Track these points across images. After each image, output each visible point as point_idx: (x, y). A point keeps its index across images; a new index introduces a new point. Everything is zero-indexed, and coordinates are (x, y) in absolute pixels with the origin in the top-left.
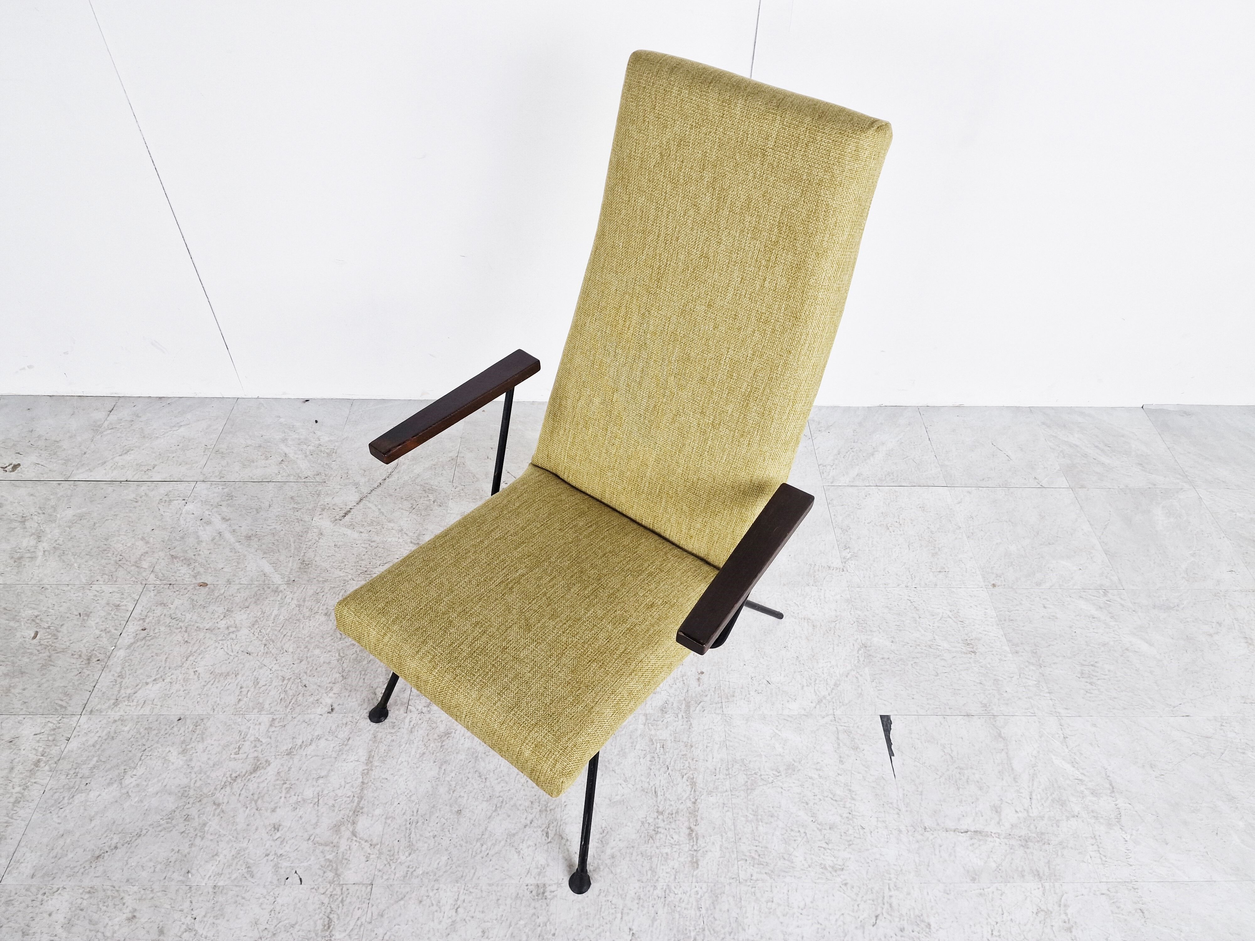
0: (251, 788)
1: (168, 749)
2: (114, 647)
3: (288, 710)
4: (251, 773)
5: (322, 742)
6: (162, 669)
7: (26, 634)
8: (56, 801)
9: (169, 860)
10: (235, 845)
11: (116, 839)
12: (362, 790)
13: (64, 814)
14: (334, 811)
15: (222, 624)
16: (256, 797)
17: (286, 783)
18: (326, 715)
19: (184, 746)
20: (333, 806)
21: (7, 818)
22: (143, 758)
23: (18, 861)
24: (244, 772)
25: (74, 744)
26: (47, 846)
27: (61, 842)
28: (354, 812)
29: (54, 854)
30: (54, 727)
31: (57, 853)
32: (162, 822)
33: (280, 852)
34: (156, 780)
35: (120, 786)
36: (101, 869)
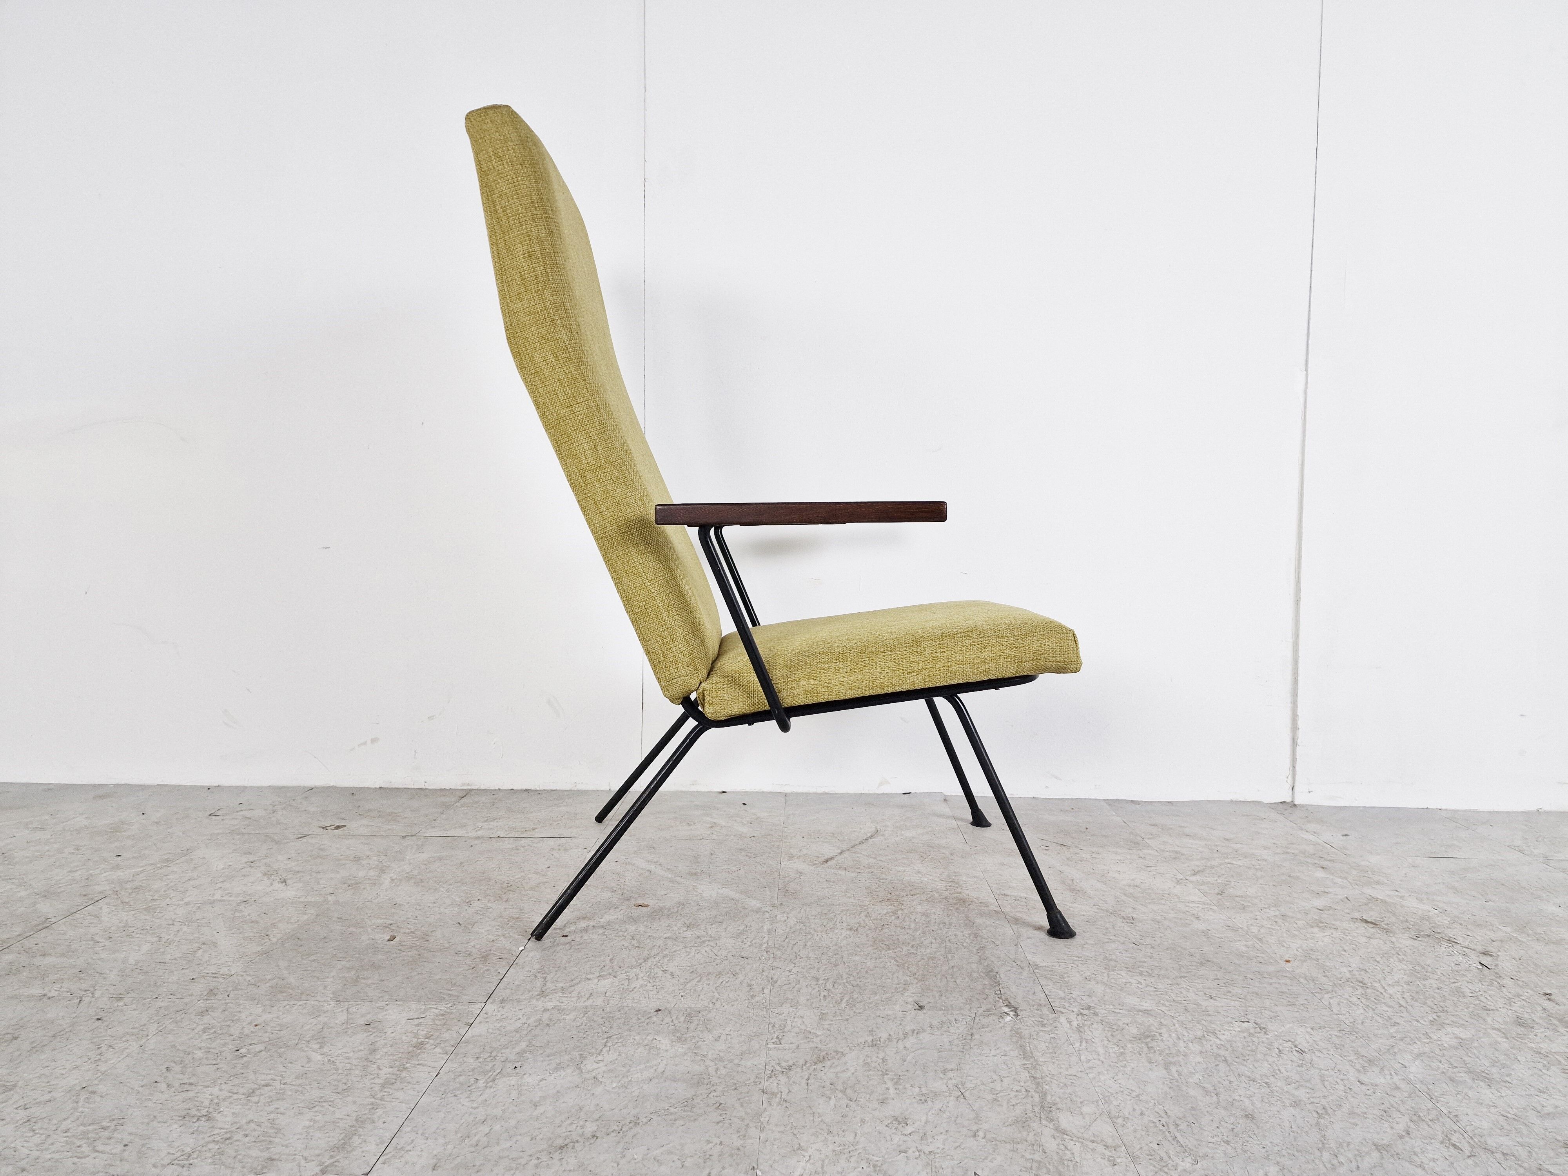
0: (825, 1078)
1: (650, 1038)
2: (523, 948)
3: (843, 1005)
4: (815, 1063)
5: (926, 1037)
6: (607, 968)
7: (377, 937)
8: (461, 1084)
9: (708, 1153)
10: (830, 1138)
11: (590, 1128)
12: (1038, 1084)
13: (482, 1098)
14: (1001, 1105)
15: (689, 934)
16: (840, 1087)
17: (887, 1074)
18: (914, 1012)
19: (678, 1035)
20: (996, 1100)
21: (373, 1100)
22: (609, 1044)
23: (402, 1149)
24: (801, 1062)
25: (478, 1029)
26: (456, 1132)
27: (485, 1129)
28: (1042, 1107)
29: (474, 1141)
30: (442, 1012)
31: (478, 1141)
32: (672, 1110)
33: (927, 1150)
34: (642, 1066)
35: (578, 1071)
36: (572, 1162)
